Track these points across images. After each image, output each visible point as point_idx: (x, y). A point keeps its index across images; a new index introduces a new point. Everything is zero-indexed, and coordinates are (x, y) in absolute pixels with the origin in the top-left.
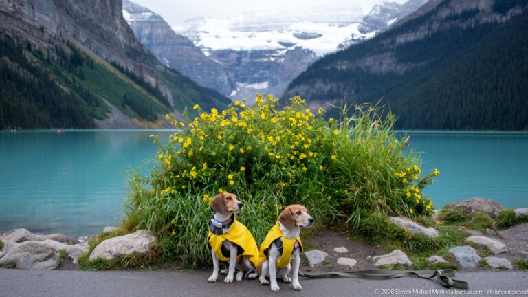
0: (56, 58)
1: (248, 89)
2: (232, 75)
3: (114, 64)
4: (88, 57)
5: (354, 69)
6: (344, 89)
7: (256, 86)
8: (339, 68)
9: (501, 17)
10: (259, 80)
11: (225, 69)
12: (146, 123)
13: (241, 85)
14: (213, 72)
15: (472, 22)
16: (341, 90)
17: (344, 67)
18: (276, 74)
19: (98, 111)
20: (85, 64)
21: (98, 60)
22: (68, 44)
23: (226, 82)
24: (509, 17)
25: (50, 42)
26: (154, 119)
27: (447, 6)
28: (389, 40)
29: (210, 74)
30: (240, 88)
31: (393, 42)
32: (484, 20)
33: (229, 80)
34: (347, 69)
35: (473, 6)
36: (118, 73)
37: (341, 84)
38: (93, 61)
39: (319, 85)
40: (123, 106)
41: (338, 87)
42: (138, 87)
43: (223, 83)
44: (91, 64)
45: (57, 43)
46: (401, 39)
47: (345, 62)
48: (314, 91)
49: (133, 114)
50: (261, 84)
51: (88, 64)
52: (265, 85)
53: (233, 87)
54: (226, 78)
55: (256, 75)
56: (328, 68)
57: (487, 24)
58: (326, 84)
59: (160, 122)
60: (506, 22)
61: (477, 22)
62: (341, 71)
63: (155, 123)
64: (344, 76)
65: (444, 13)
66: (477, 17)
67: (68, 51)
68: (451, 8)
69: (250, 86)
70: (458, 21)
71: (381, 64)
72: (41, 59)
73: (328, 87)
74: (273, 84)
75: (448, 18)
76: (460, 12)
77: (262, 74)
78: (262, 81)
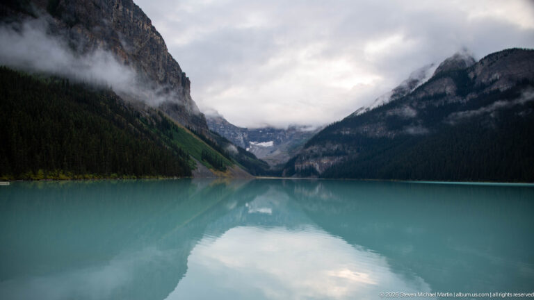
0: (155, 124)
1: (258, 146)
2: (246, 136)
3: (189, 128)
4: (173, 123)
5: (355, 134)
6: (348, 149)
7: (264, 144)
8: (343, 133)
9: (462, 99)
10: (266, 140)
11: (241, 131)
12: (219, 173)
13: (252, 143)
14: (233, 134)
15: (442, 102)
16: (346, 149)
17: (348, 133)
18: (280, 136)
19: (191, 164)
20: (171, 128)
21: (179, 125)
22: (159, 113)
23: (242, 141)
24: (468, 99)
25: (148, 112)
26: (224, 170)
27: (423, 90)
28: (381, 114)
29: (230, 135)
30: (252, 145)
31: (384, 115)
32: (451, 101)
33: (244, 139)
34: (350, 134)
35: (442, 90)
36: (193, 134)
37: (345, 145)
38: (176, 126)
39: (329, 145)
40: (202, 160)
41: (344, 147)
42: (208, 146)
43: (240, 141)
44: (176, 129)
45: (153, 113)
46: (390, 113)
47: (349, 129)
48: (324, 149)
49: (210, 165)
50: (268, 143)
51: (173, 128)
52: (271, 143)
53: (248, 145)
54: (242, 138)
55: (264, 136)
56: (336, 133)
57: (453, 103)
58: (334, 144)
59: (228, 172)
60: (467, 102)
61: (446, 102)
62: (345, 135)
63: (225, 172)
64: (348, 139)
65: (422, 95)
66: (445, 98)
67: (160, 119)
68: (426, 92)
69: (259, 144)
70: (431, 101)
71: (375, 131)
72: (147, 124)
73: (336, 147)
74: (277, 142)
75: (424, 99)
76: (432, 94)
77: (268, 135)
78: (269, 141)
